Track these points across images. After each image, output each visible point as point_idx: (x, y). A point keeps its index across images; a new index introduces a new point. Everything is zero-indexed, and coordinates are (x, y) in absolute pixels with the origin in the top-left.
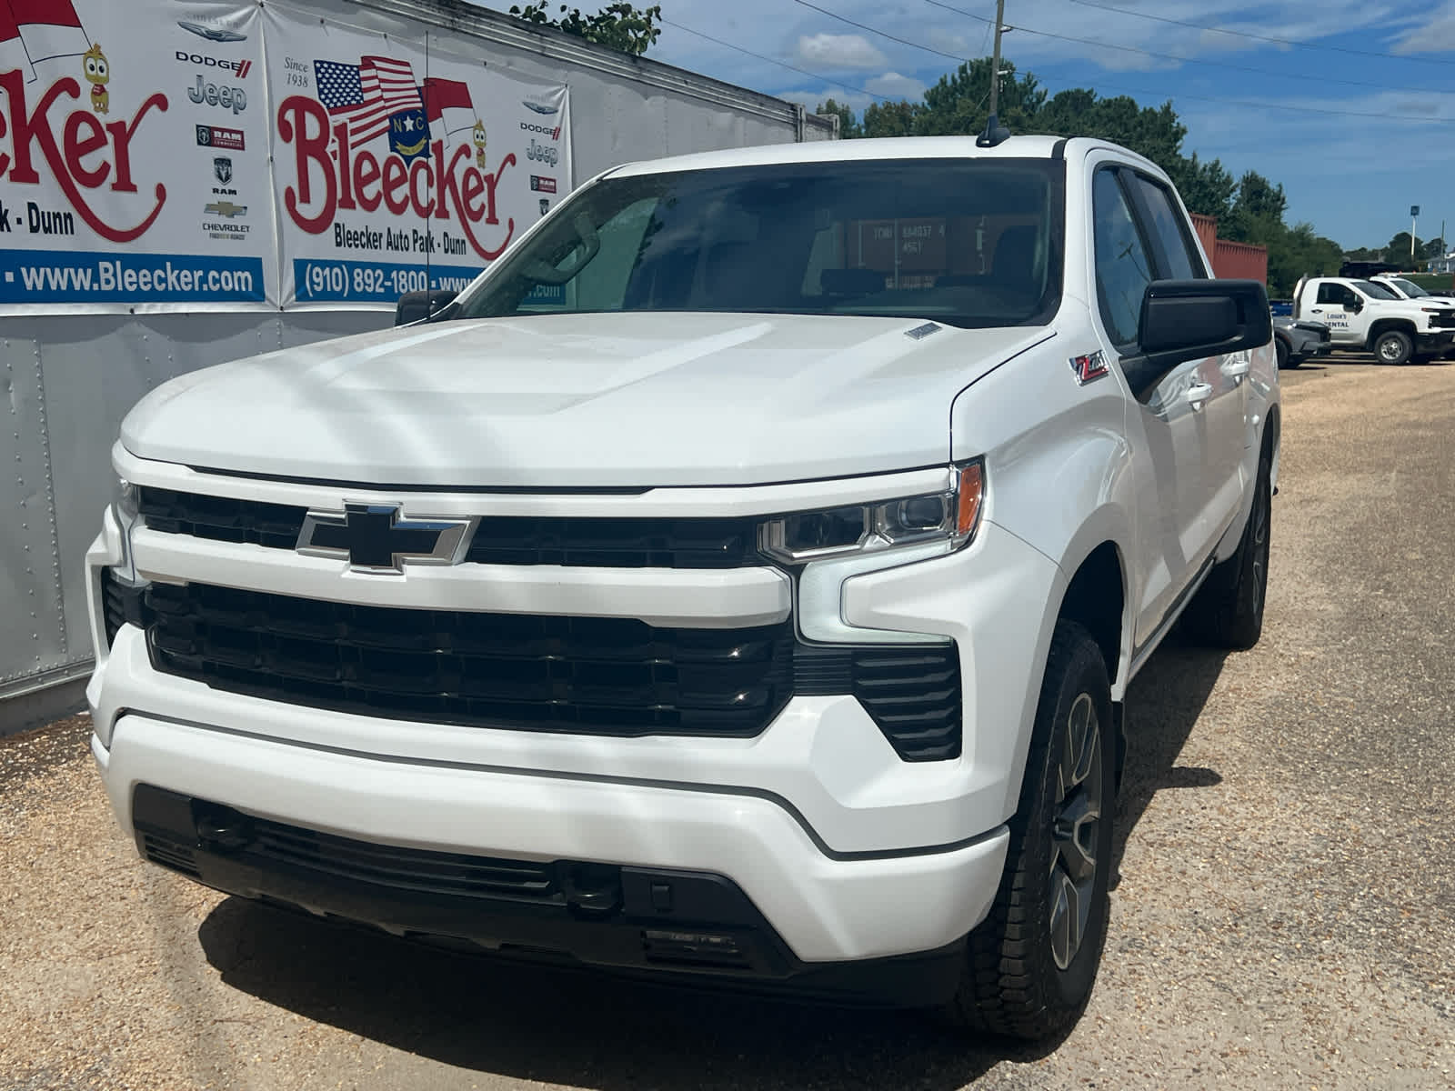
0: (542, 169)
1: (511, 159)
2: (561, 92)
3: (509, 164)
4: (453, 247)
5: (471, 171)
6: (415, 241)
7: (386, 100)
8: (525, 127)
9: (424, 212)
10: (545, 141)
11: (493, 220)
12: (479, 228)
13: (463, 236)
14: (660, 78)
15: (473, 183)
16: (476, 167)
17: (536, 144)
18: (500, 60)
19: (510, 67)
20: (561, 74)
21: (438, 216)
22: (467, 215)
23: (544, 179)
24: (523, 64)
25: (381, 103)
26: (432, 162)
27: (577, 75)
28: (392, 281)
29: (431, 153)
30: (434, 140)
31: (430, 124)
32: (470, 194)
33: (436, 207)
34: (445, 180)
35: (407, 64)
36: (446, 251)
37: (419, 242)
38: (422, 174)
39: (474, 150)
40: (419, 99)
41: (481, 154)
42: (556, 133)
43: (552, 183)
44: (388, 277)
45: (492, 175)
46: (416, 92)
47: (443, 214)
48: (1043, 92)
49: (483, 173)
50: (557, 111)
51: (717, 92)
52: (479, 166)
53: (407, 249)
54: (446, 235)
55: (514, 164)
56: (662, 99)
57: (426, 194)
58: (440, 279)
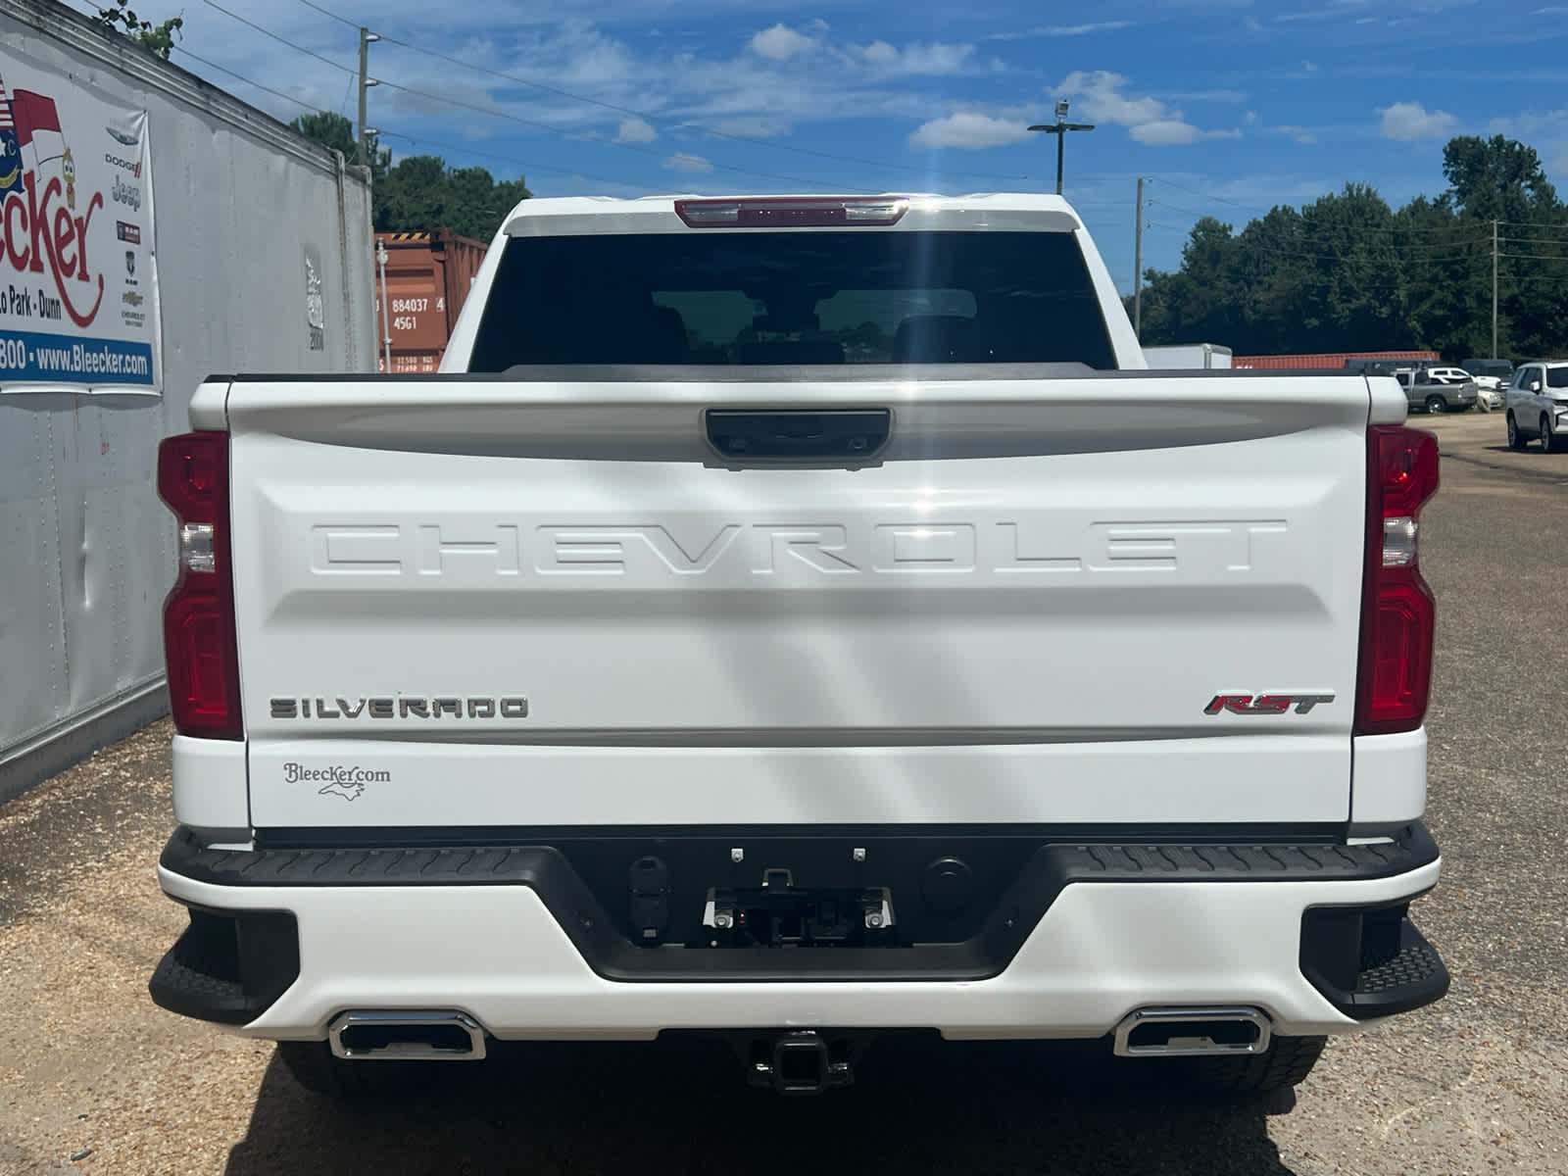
0: (127, 214)
1: (98, 199)
2: (141, 119)
3: (96, 205)
4: (49, 309)
5: (62, 213)
6: (12, 301)
8: (109, 159)
9: (19, 263)
10: (127, 177)
11: (84, 276)
12: (71, 283)
13: (57, 296)
14: (225, 109)
15: (64, 228)
16: (67, 207)
17: (121, 181)
18: (82, 71)
19: (93, 83)
20: (138, 96)
21: (33, 269)
22: (62, 269)
23: (131, 226)
24: (105, 79)
26: (24, 197)
27: (153, 99)
29: (24, 187)
30: (24, 172)
31: (22, 149)
32: (63, 241)
33: (31, 257)
34: (37, 223)
36: (42, 315)
37: (16, 302)
38: (16, 212)
39: (64, 185)
40: (9, 116)
41: (70, 191)
42: (137, 169)
43: (136, 232)
45: (81, 219)
46: (6, 107)
47: (37, 267)
48: (387, 153)
49: (74, 215)
50: (136, 143)
51: (273, 132)
52: (70, 206)
53: (5, 312)
54: (41, 293)
55: (101, 206)
56: (226, 134)
57: (22, 240)
58: (38, 350)
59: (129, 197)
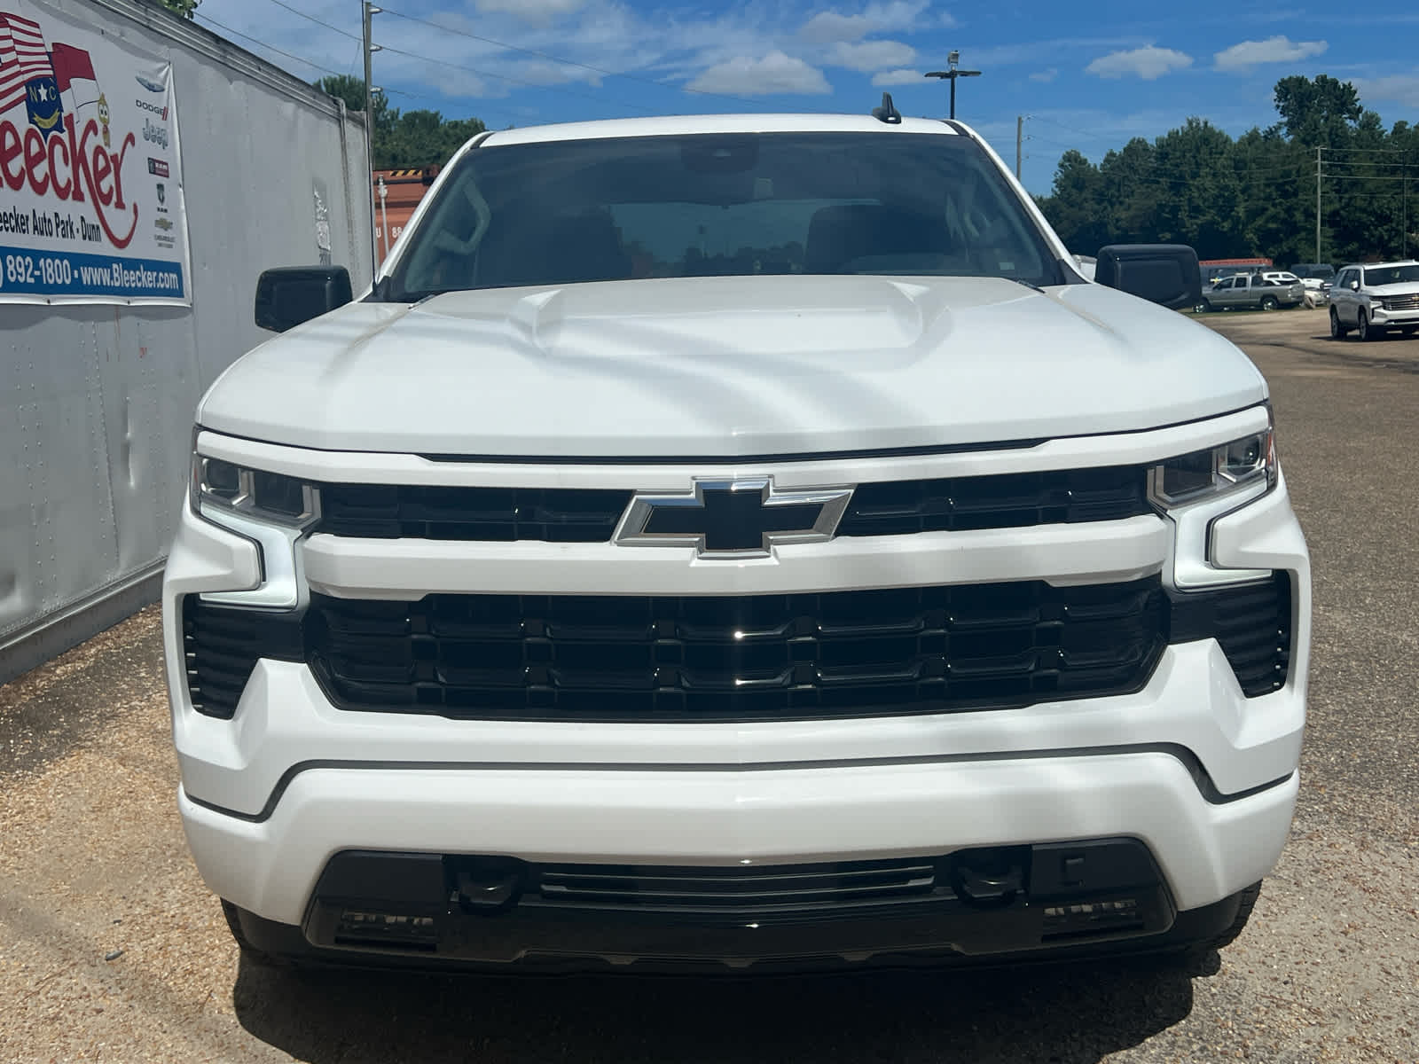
0: (157, 152)
1: (130, 138)
2: (166, 70)
3: (129, 144)
4: (90, 233)
5: (99, 150)
6: (58, 226)
7: (23, 64)
8: (139, 104)
9: (62, 193)
10: (156, 120)
11: (120, 205)
12: (109, 211)
13: (97, 222)
14: (239, 61)
15: (102, 163)
16: (103, 145)
17: (151, 123)
18: (113, 28)
19: (123, 38)
20: (163, 50)
21: (74, 198)
22: (101, 199)
23: (160, 162)
24: (134, 36)
25: (16, 68)
26: (65, 136)
27: (177, 53)
28: (40, 269)
29: (65, 128)
31: (62, 95)
32: (101, 175)
33: (72, 188)
34: (78, 159)
35: (37, 26)
36: (84, 238)
37: (61, 227)
38: (58, 149)
39: (100, 127)
40: (49, 66)
41: (106, 131)
42: (164, 113)
43: (165, 167)
44: (36, 267)
45: (116, 155)
46: (46, 58)
47: (79, 196)
48: (396, 111)
49: (109, 152)
50: (163, 90)
51: (283, 81)
52: (106, 144)
53: (51, 234)
54: (82, 219)
55: (133, 144)
56: (242, 83)
57: (64, 173)
58: (82, 268)
59: (159, 138)
